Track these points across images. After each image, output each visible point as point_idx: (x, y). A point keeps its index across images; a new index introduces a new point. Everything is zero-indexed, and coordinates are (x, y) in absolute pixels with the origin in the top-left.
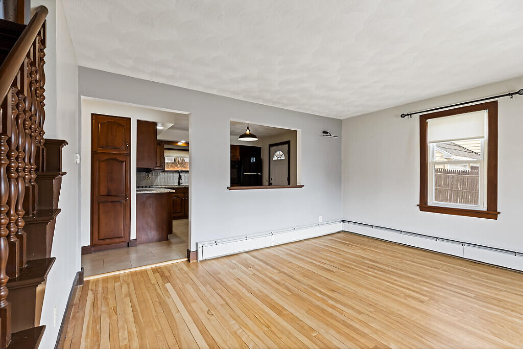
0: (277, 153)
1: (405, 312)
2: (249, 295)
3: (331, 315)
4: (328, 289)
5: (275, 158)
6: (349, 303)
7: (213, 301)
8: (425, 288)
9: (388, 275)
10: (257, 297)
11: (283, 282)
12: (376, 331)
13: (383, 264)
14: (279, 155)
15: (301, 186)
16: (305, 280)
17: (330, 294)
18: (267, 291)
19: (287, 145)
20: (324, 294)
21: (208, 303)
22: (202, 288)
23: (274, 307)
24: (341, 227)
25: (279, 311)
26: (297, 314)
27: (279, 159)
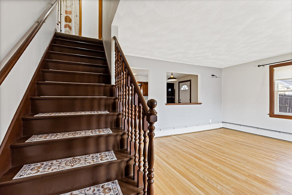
0: (183, 86)
1: (262, 163)
2: (183, 152)
3: (225, 162)
4: (221, 153)
5: (182, 89)
6: (233, 158)
7: (167, 153)
8: (273, 155)
9: (252, 149)
10: (187, 153)
11: (197, 148)
12: (249, 170)
13: (248, 144)
14: (185, 87)
15: (200, 104)
16: (207, 148)
17: (223, 154)
18: (190, 151)
19: (189, 82)
20: (219, 154)
21: (166, 154)
22: (160, 149)
23: (196, 157)
24: (222, 125)
25: (200, 159)
26: (208, 161)
27: (185, 89)
